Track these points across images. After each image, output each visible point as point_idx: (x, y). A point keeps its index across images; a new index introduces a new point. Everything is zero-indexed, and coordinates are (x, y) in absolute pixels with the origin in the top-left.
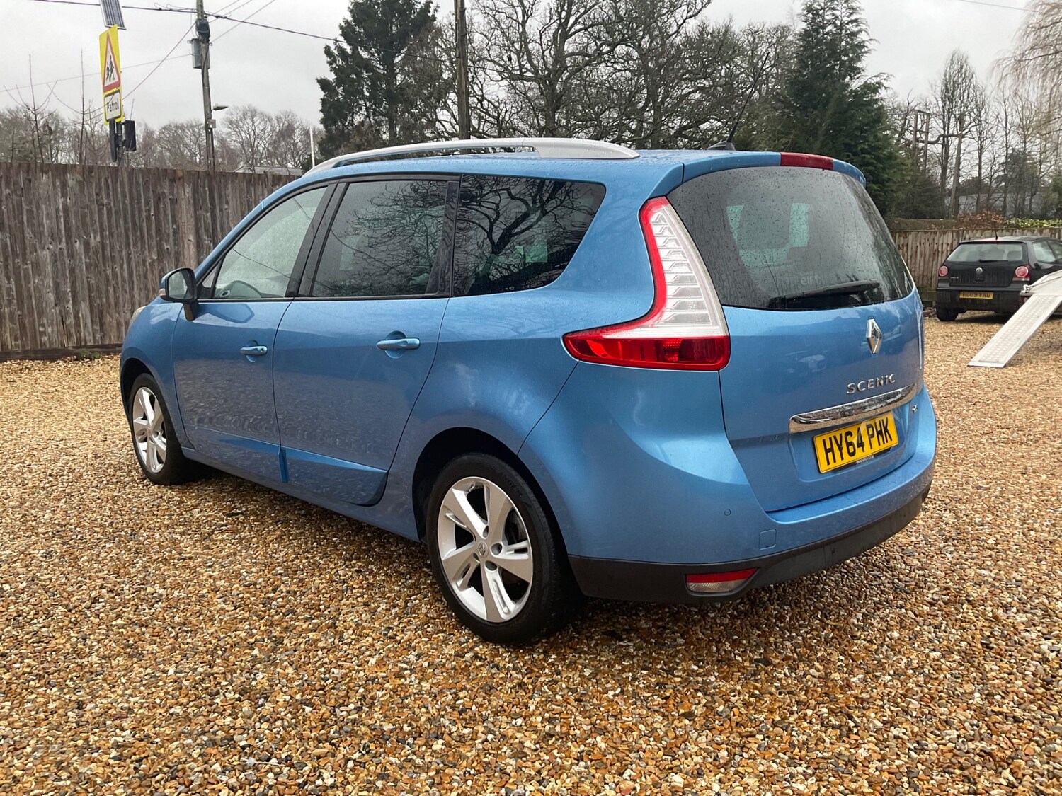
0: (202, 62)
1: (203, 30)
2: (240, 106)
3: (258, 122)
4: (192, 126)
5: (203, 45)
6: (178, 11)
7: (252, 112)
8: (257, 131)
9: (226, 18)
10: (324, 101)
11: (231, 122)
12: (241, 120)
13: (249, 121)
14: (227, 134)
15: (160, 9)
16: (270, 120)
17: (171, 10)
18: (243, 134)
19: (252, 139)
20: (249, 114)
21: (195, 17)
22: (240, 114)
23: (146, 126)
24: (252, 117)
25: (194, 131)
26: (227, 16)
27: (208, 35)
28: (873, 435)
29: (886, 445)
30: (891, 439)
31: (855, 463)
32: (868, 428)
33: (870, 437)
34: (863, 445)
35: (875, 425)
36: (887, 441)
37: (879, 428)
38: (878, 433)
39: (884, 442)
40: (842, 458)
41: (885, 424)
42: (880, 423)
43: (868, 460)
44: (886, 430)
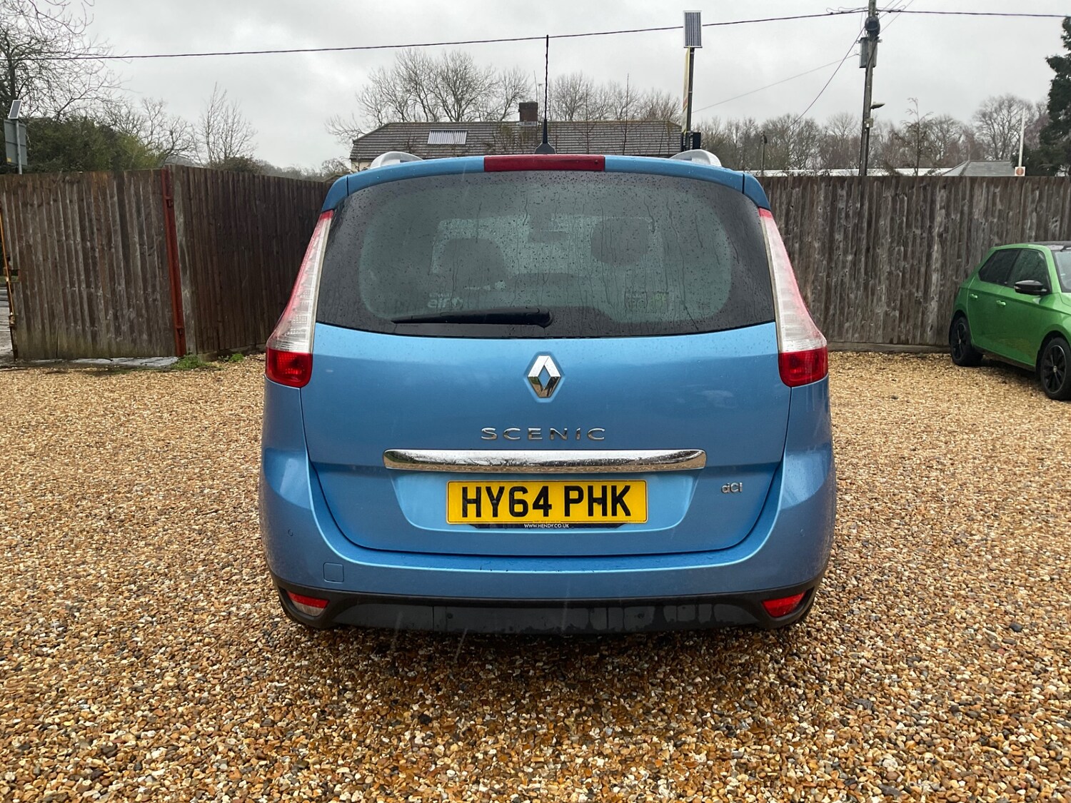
0: (868, 62)
1: (873, 27)
2: (996, 97)
3: (1015, 111)
4: (941, 123)
5: (870, 43)
6: (850, 12)
7: (1009, 102)
8: (1013, 121)
9: (899, 11)
10: (1054, 83)
11: (984, 115)
12: (996, 111)
13: (1005, 112)
14: (977, 128)
15: (832, 14)
16: (1029, 108)
17: (842, 13)
18: (996, 126)
19: (1006, 132)
20: (1006, 104)
21: (866, 15)
22: (996, 105)
23: (892, 125)
24: (1010, 106)
25: (941, 128)
26: (901, 9)
27: (877, 32)
28: (579, 501)
29: (609, 518)
30: (628, 513)
31: (521, 526)
32: (568, 490)
33: (568, 502)
34: (546, 508)
35: (591, 489)
36: (614, 513)
37: (597, 494)
38: (592, 500)
39: (605, 513)
40: (495, 514)
41: (618, 492)
42: (604, 489)
43: (554, 528)
44: (618, 500)
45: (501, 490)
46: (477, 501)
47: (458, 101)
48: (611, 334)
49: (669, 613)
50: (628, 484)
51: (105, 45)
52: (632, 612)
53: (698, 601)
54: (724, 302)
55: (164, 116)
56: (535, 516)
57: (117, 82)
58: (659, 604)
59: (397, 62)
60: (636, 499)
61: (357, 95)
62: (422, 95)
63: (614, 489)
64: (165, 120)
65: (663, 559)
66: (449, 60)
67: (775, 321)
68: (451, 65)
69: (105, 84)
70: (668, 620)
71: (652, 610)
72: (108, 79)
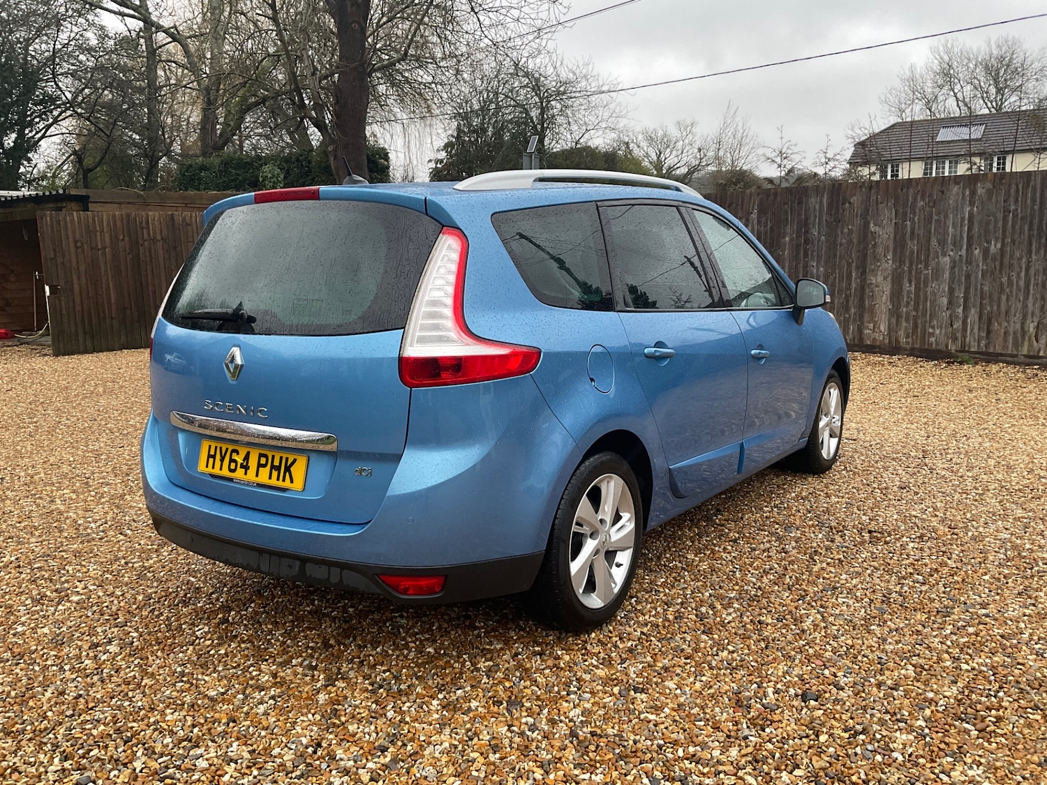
28: (265, 466)
29: (280, 484)
30: (292, 482)
31: (231, 480)
32: (261, 455)
33: (260, 465)
34: (246, 468)
35: (273, 457)
36: (284, 480)
37: (276, 463)
38: (273, 467)
39: (278, 479)
40: (221, 469)
41: (289, 463)
42: (281, 458)
43: (247, 485)
44: (288, 469)
45: (227, 449)
46: (214, 457)
47: (999, 90)
48: (278, 332)
49: (311, 570)
50: (296, 457)
51: (615, 82)
52: (285, 561)
53: (330, 564)
54: (364, 310)
55: (694, 135)
56: (240, 473)
57: (625, 112)
58: (304, 560)
59: (931, 57)
60: (299, 470)
61: (880, 98)
62: (957, 90)
63: (287, 459)
64: (696, 138)
65: (322, 525)
66: (994, 47)
67: (404, 328)
68: (995, 52)
69: (614, 115)
70: (308, 575)
71: (298, 563)
72: (617, 111)
